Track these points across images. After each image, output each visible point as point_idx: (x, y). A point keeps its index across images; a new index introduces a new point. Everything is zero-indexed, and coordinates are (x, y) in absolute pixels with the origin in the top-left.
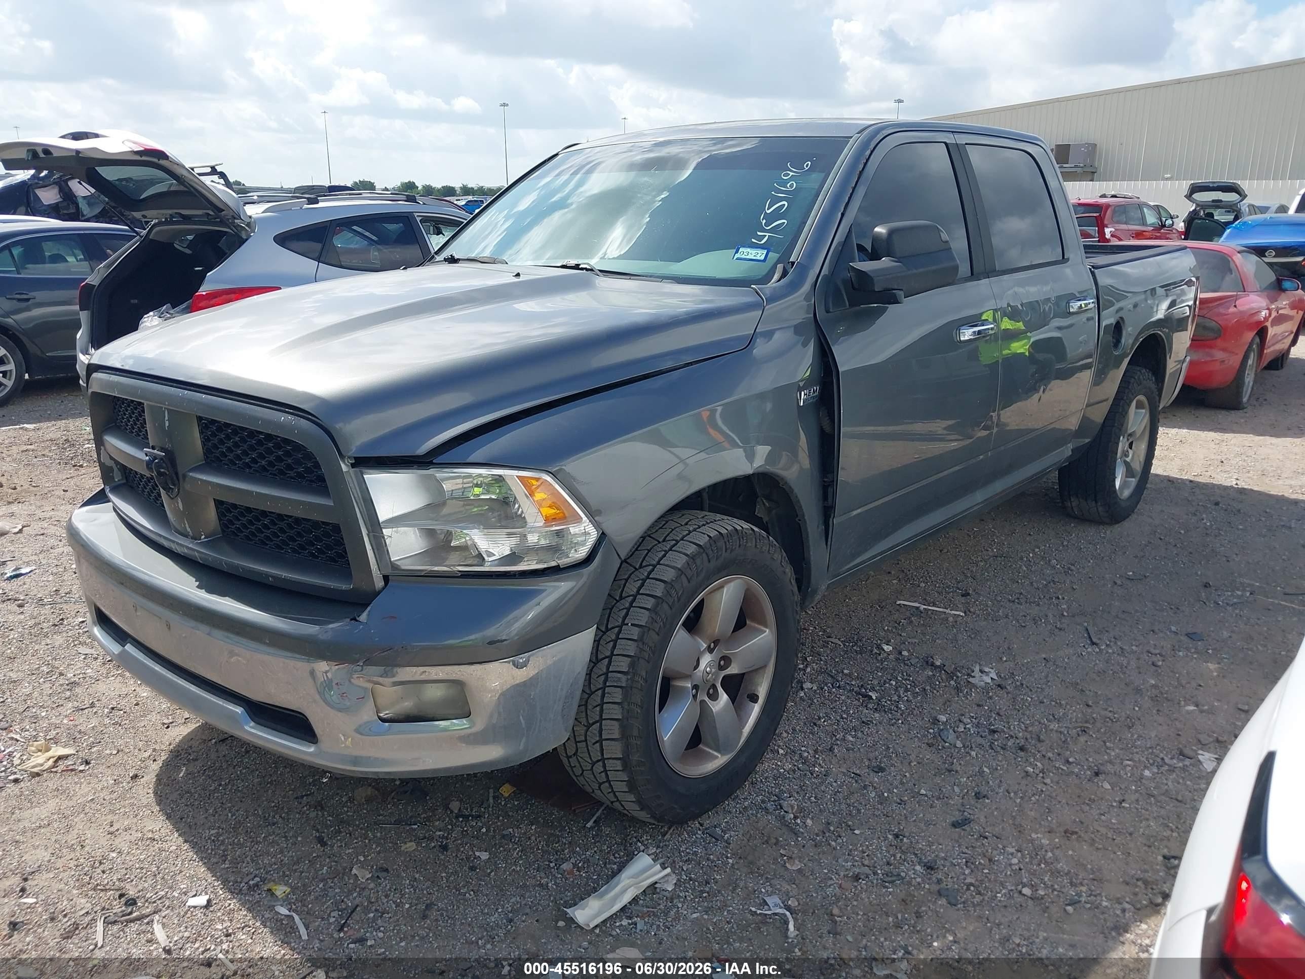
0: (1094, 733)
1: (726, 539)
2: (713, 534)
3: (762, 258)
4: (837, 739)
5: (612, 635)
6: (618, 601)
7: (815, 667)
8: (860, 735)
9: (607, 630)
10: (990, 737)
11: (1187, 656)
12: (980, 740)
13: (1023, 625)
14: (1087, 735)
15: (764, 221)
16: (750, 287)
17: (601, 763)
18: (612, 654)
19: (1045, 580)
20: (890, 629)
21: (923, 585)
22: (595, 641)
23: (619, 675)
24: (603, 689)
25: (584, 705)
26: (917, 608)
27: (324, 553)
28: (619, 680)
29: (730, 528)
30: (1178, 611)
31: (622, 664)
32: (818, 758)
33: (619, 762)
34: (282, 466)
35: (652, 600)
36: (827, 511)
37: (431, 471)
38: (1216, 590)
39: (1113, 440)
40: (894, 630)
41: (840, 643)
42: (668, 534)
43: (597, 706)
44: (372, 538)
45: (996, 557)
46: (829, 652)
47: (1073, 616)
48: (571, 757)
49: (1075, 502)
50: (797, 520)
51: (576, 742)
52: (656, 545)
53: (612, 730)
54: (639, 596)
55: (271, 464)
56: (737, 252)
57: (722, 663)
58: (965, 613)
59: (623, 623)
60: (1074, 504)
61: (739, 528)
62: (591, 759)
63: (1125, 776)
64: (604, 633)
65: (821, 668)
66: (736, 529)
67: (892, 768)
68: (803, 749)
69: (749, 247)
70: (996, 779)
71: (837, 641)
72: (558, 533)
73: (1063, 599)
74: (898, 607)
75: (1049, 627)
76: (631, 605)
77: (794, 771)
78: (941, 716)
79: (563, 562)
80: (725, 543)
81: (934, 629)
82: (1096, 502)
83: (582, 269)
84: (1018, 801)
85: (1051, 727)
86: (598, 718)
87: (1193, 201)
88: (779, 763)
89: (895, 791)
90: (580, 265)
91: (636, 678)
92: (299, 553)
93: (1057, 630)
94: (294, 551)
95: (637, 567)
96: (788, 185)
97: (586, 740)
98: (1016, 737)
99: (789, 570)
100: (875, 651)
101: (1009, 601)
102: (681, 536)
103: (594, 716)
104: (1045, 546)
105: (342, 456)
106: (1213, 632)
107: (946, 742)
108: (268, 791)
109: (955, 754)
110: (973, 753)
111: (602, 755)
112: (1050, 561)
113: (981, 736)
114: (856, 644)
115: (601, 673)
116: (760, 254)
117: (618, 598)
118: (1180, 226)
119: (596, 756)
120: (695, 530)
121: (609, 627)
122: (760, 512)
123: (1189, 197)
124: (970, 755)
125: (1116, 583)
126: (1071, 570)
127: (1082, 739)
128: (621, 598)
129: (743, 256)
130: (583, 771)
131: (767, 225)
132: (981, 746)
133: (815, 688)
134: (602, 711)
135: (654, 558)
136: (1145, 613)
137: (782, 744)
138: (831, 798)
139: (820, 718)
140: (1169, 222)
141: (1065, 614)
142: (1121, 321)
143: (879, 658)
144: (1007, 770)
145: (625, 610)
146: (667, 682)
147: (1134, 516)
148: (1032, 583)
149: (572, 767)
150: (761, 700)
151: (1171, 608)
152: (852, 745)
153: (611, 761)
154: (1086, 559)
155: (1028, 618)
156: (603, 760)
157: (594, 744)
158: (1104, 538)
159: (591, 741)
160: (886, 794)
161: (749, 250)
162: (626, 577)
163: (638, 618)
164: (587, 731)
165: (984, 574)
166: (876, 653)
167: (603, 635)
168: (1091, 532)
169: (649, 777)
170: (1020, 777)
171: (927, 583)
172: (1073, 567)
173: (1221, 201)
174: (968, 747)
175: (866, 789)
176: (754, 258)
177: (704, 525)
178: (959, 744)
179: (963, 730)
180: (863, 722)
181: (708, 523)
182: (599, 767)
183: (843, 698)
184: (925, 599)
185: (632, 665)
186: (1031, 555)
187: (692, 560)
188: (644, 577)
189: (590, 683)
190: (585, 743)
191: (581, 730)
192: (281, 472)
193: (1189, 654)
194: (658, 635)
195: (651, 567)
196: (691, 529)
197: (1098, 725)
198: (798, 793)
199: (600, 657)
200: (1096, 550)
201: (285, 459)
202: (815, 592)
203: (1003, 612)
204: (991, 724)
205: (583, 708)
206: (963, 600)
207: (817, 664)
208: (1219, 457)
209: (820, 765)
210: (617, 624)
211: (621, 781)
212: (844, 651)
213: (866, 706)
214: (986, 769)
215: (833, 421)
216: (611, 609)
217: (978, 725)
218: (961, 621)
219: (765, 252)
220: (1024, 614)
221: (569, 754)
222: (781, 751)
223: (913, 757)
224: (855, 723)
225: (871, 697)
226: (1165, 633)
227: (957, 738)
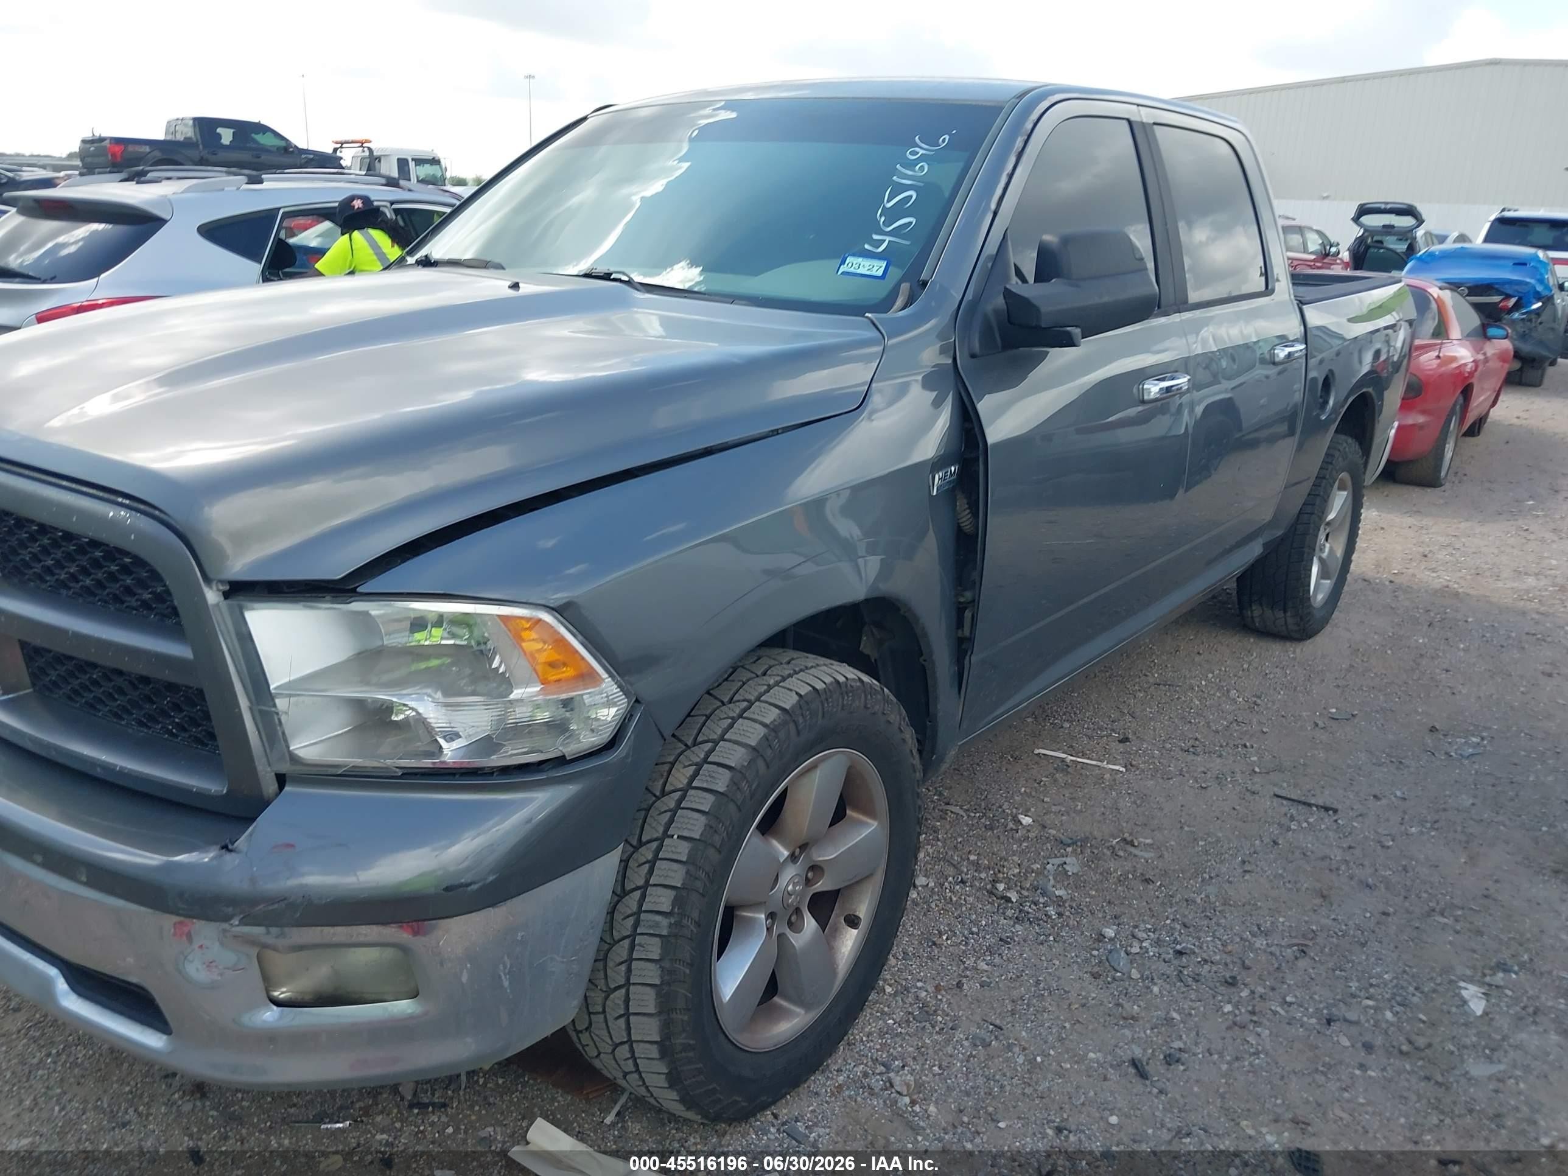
0: (1317, 955)
1: (823, 697)
2: (804, 690)
3: (880, 273)
4: (966, 968)
5: (647, 853)
6: (658, 798)
7: (931, 851)
8: (997, 960)
9: (641, 844)
10: (1176, 962)
11: (1422, 833)
12: (1163, 968)
13: (1204, 785)
14: (1307, 958)
15: (883, 219)
16: (863, 316)
17: (626, 1047)
18: (647, 883)
19: (1225, 719)
20: (1028, 791)
21: (1067, 725)
22: (621, 861)
23: (658, 918)
24: (633, 936)
25: (602, 959)
26: (1063, 760)
27: (185, 730)
28: (657, 925)
29: (828, 680)
30: (1402, 767)
31: (662, 900)
32: (941, 1000)
33: (655, 1047)
34: (114, 588)
35: (711, 798)
36: (962, 648)
37: (357, 606)
38: (1445, 735)
39: (1311, 531)
40: (1034, 793)
41: (962, 813)
42: (737, 691)
43: (622, 963)
44: (257, 714)
45: (1159, 685)
46: (948, 827)
47: (1268, 773)
48: (581, 1032)
49: (1256, 610)
50: (921, 659)
51: (590, 1013)
52: (718, 708)
53: (645, 1000)
54: (691, 792)
55: (100, 584)
56: (843, 262)
57: (810, 875)
58: (1125, 767)
59: (666, 835)
60: (1256, 613)
61: (842, 679)
62: (611, 1038)
63: (1366, 1025)
64: (636, 849)
65: (938, 852)
66: (837, 682)
67: (1046, 1015)
68: (919, 984)
69: (860, 256)
70: (1190, 1030)
71: (957, 809)
72: (567, 704)
73: (1252, 747)
74: (1036, 757)
75: (1238, 788)
76: (678, 806)
77: (908, 1022)
78: (1108, 930)
79: (570, 749)
80: (822, 702)
81: (1086, 791)
82: (1285, 612)
83: (615, 280)
84: (1224, 1067)
85: (1258, 945)
86: (622, 981)
87: (1361, 225)
88: (886, 1009)
89: (1052, 1052)
90: (611, 274)
91: (685, 921)
92: (149, 728)
93: (1248, 794)
94: (141, 723)
95: (689, 743)
96: (917, 167)
97: (604, 1012)
98: (1212, 962)
99: (909, 735)
100: (1011, 825)
101: (1182, 750)
102: (756, 694)
103: (617, 976)
104: (1220, 670)
105: (207, 580)
106: (1450, 796)
107: (1117, 971)
108: (122, 1064)
109: (1130, 989)
110: (1156, 989)
111: (629, 1034)
112: (1228, 691)
113: (1165, 961)
114: (984, 815)
115: (629, 912)
116: (877, 268)
117: (658, 794)
118: (1345, 255)
119: (620, 1035)
120: (777, 684)
121: (644, 839)
122: (867, 646)
123: (1356, 219)
124: (1151, 991)
125: (1316, 725)
126: (1258, 705)
127: (1302, 963)
128: (664, 793)
129: (852, 270)
130: (599, 1054)
131: (888, 223)
132: (1166, 977)
133: (932, 884)
134: (629, 970)
135: (714, 729)
136: (1360, 769)
137: (888, 977)
138: (962, 1066)
139: (940, 934)
140: (1333, 250)
141: (1257, 770)
142: (1330, 376)
143: (1017, 836)
144: (1204, 1015)
145: (669, 814)
146: (730, 912)
147: (1328, 628)
148: (1208, 723)
149: (583, 1046)
150: (864, 924)
151: (1392, 762)
152: (988, 977)
153: (642, 1045)
154: (1275, 689)
155: (1209, 775)
156: (630, 1042)
157: (617, 1018)
158: (1294, 659)
159: (611, 1014)
160: (1039, 1059)
161: (860, 260)
162: (671, 759)
163: (689, 826)
164: (606, 998)
165: (1145, 710)
166: (1012, 829)
167: (633, 853)
168: (1276, 650)
169: (701, 1065)
170: (1224, 1027)
171: (1071, 722)
172: (1259, 701)
173: (1393, 227)
174: (1147, 978)
175: (1011, 1051)
176: (868, 273)
177: (790, 676)
178: (1135, 974)
179: (1138, 950)
180: (1001, 940)
181: (796, 673)
182: (623, 1052)
183: (971, 899)
184: (1072, 746)
185: (678, 901)
186: (1203, 683)
187: (773, 734)
188: (698, 760)
189: (612, 928)
190: (602, 1016)
191: (597, 997)
192: (117, 599)
193: (1424, 830)
194: (720, 852)
195: (710, 745)
196: (772, 682)
197: (1320, 940)
198: (914, 1058)
199: (628, 887)
200: (1286, 677)
201: (121, 577)
202: (941, 760)
203: (1175, 766)
204: (1176, 942)
205: (601, 965)
206: (1121, 747)
207: (932, 846)
208: (1421, 550)
209: (944, 1011)
210: (655, 835)
211: (659, 1073)
212: (967, 825)
213: (1004, 913)
214: (1175, 1015)
215: (975, 515)
216: (648, 810)
217: (1158, 942)
218: (1121, 780)
219: (884, 264)
220: (1203, 769)
221: (579, 1028)
222: (889, 989)
223: (1073, 995)
224: (991, 940)
225: (1009, 900)
226: (1390, 799)
227: (1131, 962)
